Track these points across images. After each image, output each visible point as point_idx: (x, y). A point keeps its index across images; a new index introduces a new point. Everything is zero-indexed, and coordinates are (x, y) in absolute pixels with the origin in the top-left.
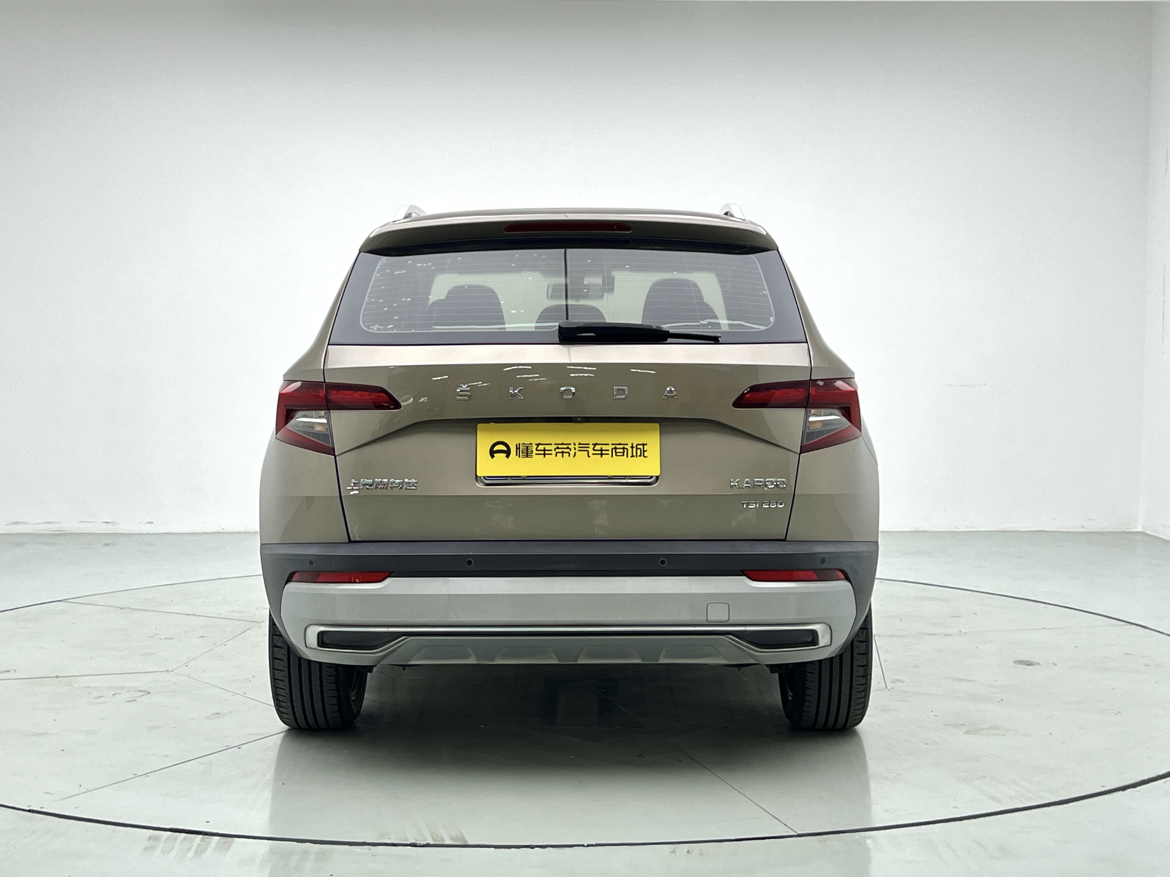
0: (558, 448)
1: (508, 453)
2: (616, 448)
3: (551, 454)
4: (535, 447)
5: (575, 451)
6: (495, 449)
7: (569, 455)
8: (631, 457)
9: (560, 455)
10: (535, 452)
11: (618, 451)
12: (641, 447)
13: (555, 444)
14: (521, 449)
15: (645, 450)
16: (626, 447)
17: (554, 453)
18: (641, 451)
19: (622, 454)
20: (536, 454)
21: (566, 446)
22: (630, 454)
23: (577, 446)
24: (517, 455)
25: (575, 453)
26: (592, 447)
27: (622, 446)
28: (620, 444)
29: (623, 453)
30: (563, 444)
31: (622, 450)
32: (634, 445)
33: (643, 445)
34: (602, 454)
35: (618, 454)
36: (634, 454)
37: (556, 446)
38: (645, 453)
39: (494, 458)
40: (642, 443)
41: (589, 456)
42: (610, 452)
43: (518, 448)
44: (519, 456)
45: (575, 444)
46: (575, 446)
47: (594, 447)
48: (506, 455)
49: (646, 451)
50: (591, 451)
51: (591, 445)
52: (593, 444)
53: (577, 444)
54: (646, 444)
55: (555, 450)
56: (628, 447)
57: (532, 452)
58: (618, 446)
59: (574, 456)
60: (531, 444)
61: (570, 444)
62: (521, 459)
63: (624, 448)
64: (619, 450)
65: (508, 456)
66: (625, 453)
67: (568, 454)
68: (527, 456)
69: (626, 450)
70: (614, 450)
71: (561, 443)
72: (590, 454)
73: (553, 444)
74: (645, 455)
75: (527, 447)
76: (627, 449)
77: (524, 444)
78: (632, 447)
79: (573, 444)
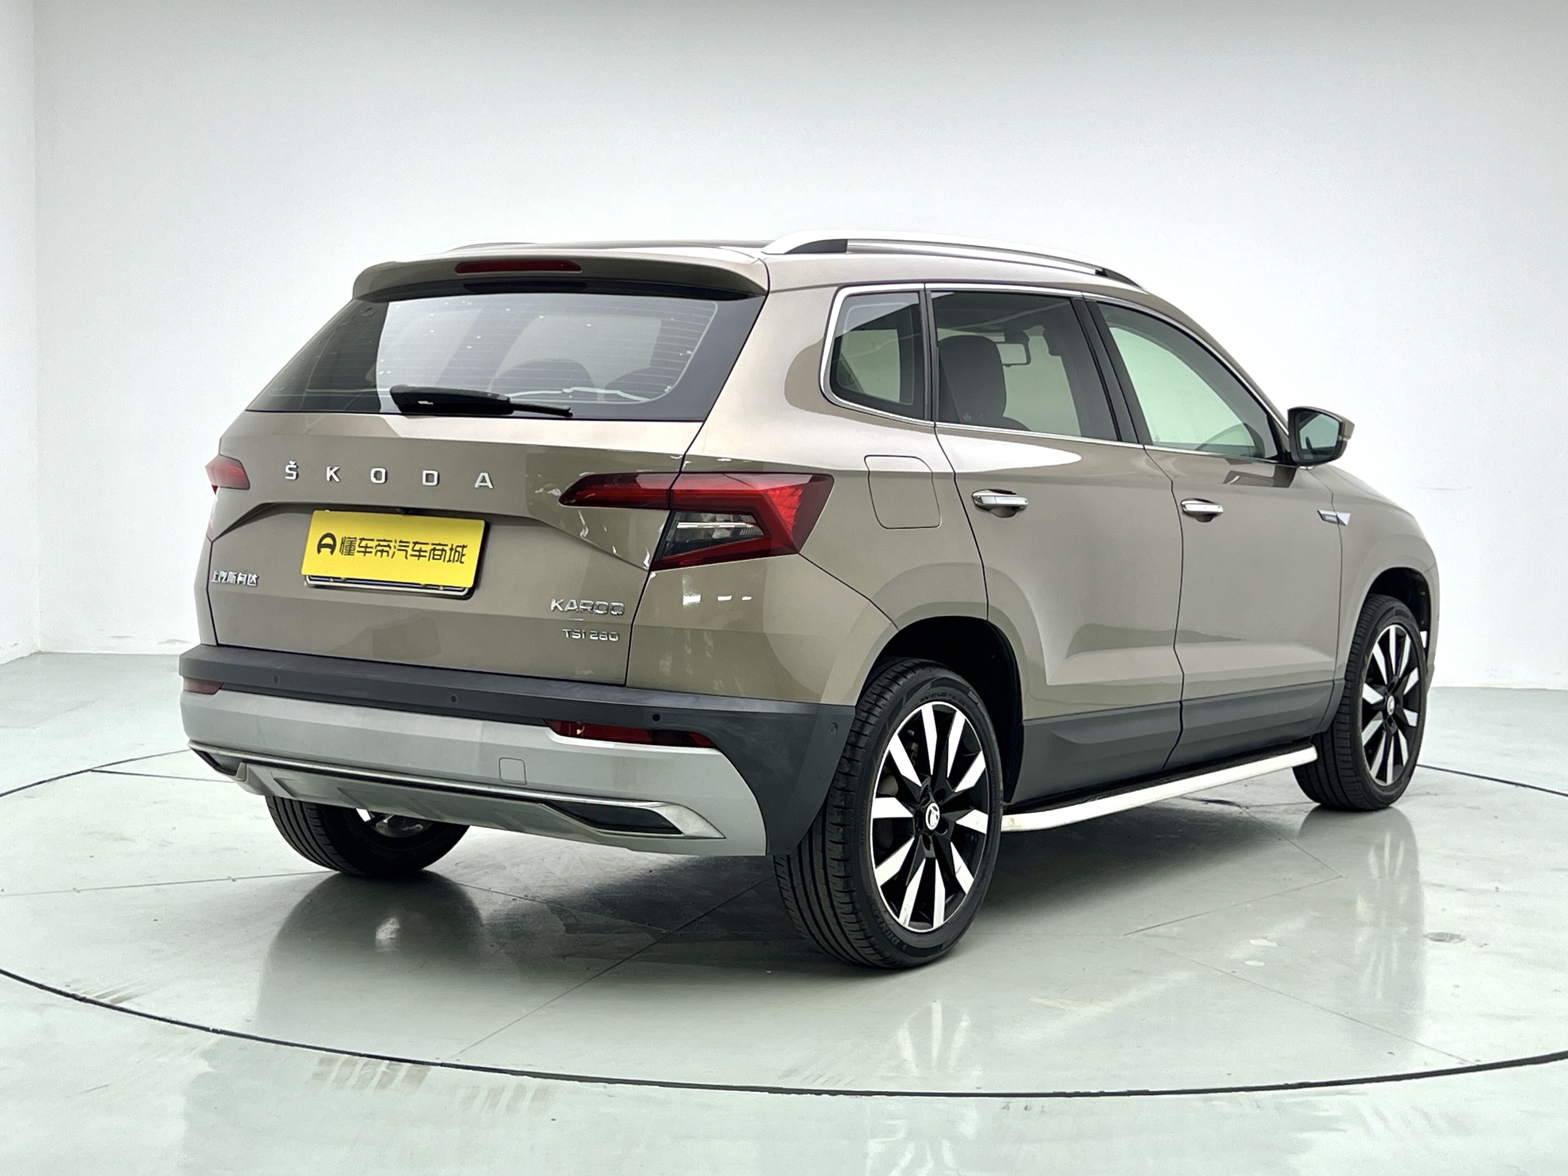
0: (379, 545)
1: (332, 547)
2: (434, 549)
3: (371, 552)
4: (358, 542)
5: (394, 550)
6: (324, 542)
7: (388, 555)
8: (449, 561)
9: (379, 554)
10: (357, 549)
11: (436, 552)
12: (460, 549)
13: (378, 540)
14: (345, 544)
15: (464, 553)
16: (445, 548)
17: (374, 550)
18: (458, 553)
19: (438, 557)
20: (359, 552)
21: (386, 543)
22: (447, 559)
23: (398, 544)
24: (340, 552)
25: (394, 553)
26: (411, 545)
27: (441, 547)
28: (440, 544)
29: (441, 556)
30: (385, 541)
31: (439, 553)
32: (454, 547)
33: (464, 547)
34: (420, 556)
35: (436, 557)
36: (452, 559)
37: (377, 543)
38: (463, 557)
39: (321, 554)
40: (461, 545)
41: (406, 558)
42: (427, 554)
43: (343, 543)
44: (342, 554)
45: (396, 541)
46: (395, 544)
47: (414, 547)
48: (330, 550)
49: (464, 555)
50: (410, 552)
51: (412, 543)
52: (414, 543)
53: (398, 542)
54: (466, 547)
55: (376, 546)
56: (447, 548)
57: (355, 549)
58: (438, 547)
59: (392, 557)
60: (355, 538)
61: (391, 541)
62: (343, 556)
63: (443, 550)
64: (438, 552)
65: (332, 553)
66: (443, 557)
67: (386, 553)
68: (349, 554)
69: (444, 553)
70: (432, 552)
71: (383, 539)
72: (408, 556)
73: (375, 540)
74: (462, 561)
75: (351, 541)
76: (445, 551)
77: (349, 538)
78: (451, 549)
79: (394, 541)
